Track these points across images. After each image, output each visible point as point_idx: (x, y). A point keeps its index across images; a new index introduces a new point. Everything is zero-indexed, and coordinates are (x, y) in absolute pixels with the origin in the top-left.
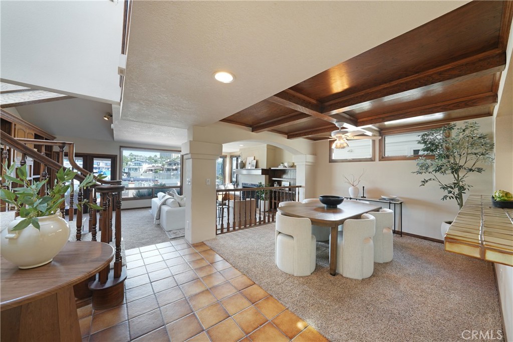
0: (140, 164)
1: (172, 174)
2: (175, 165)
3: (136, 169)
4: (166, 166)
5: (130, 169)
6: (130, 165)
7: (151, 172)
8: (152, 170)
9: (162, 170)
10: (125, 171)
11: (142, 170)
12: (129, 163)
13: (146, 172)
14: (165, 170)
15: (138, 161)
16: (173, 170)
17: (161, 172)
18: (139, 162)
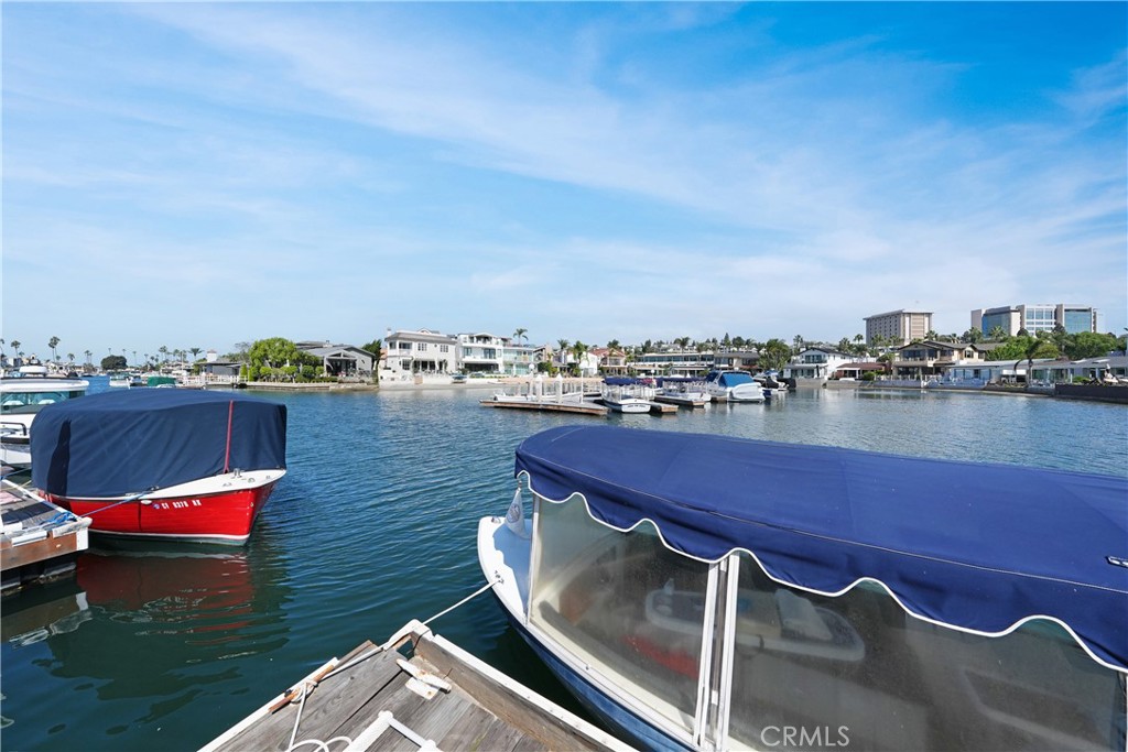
0: (819, 356)
1: (924, 383)
2: (933, 354)
3: (810, 372)
4: (897, 360)
5: (794, 371)
6: (794, 362)
7: (852, 379)
8: (853, 374)
9: (886, 373)
10: (785, 376)
11: (826, 372)
12: (794, 358)
13: (837, 379)
14: (895, 372)
15: (814, 349)
16: (926, 371)
17: (883, 377)
18: (816, 353)
